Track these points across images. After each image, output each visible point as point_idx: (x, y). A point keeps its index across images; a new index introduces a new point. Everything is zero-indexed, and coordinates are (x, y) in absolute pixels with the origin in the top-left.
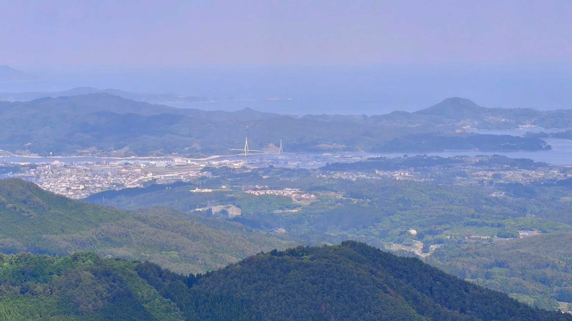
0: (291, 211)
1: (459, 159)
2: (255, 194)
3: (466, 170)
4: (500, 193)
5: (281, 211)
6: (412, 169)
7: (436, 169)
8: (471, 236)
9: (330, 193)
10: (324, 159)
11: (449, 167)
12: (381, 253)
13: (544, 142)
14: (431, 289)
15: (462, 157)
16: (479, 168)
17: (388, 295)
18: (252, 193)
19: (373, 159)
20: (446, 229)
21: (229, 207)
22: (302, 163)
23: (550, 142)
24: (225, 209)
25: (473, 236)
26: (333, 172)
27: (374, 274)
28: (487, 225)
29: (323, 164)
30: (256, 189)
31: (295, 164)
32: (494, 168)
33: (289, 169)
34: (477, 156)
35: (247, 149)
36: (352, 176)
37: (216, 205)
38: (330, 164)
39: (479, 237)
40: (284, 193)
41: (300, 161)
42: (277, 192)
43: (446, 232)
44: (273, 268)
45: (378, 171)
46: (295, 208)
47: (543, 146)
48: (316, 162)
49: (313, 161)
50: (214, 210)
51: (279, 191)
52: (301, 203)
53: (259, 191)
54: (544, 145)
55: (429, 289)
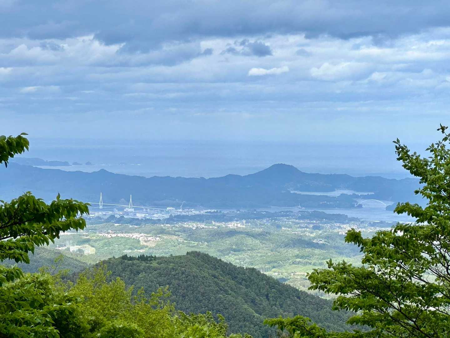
0: (139, 251)
1: (285, 214)
2: (108, 236)
3: (290, 222)
4: (320, 241)
5: (130, 251)
6: (244, 221)
7: (265, 221)
8: (296, 273)
9: (173, 237)
10: (168, 212)
11: (275, 220)
12: (222, 263)
13: (356, 202)
14: (267, 296)
15: (287, 212)
16: (301, 221)
17: (230, 296)
18: (105, 236)
19: (210, 212)
20: (274, 267)
21: (86, 247)
22: (149, 215)
23: (361, 202)
24: (81, 248)
25: (298, 273)
26: (175, 222)
27: (216, 278)
28: (310, 264)
29: (167, 216)
30: (108, 233)
31: (143, 215)
32: (314, 222)
33: (138, 219)
34: (300, 211)
35: (101, 203)
36: (193, 225)
37: (74, 245)
38: (173, 216)
39: (303, 274)
40: (133, 235)
41: (147, 213)
42: (127, 235)
43: (274, 270)
44: (123, 271)
45: (214, 222)
46: (142, 248)
47: (355, 204)
48: (161, 214)
49: (158, 213)
50: (72, 249)
51: (129, 235)
52: (148, 244)
53: (111, 234)
54: (357, 204)
55: (266, 296)
